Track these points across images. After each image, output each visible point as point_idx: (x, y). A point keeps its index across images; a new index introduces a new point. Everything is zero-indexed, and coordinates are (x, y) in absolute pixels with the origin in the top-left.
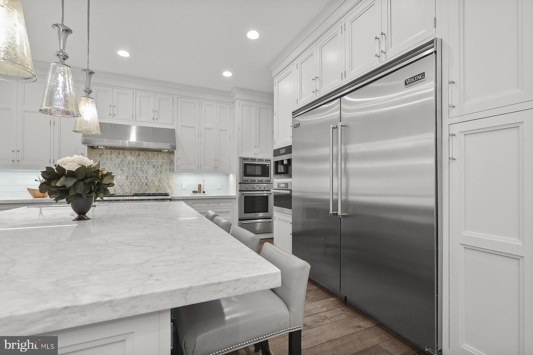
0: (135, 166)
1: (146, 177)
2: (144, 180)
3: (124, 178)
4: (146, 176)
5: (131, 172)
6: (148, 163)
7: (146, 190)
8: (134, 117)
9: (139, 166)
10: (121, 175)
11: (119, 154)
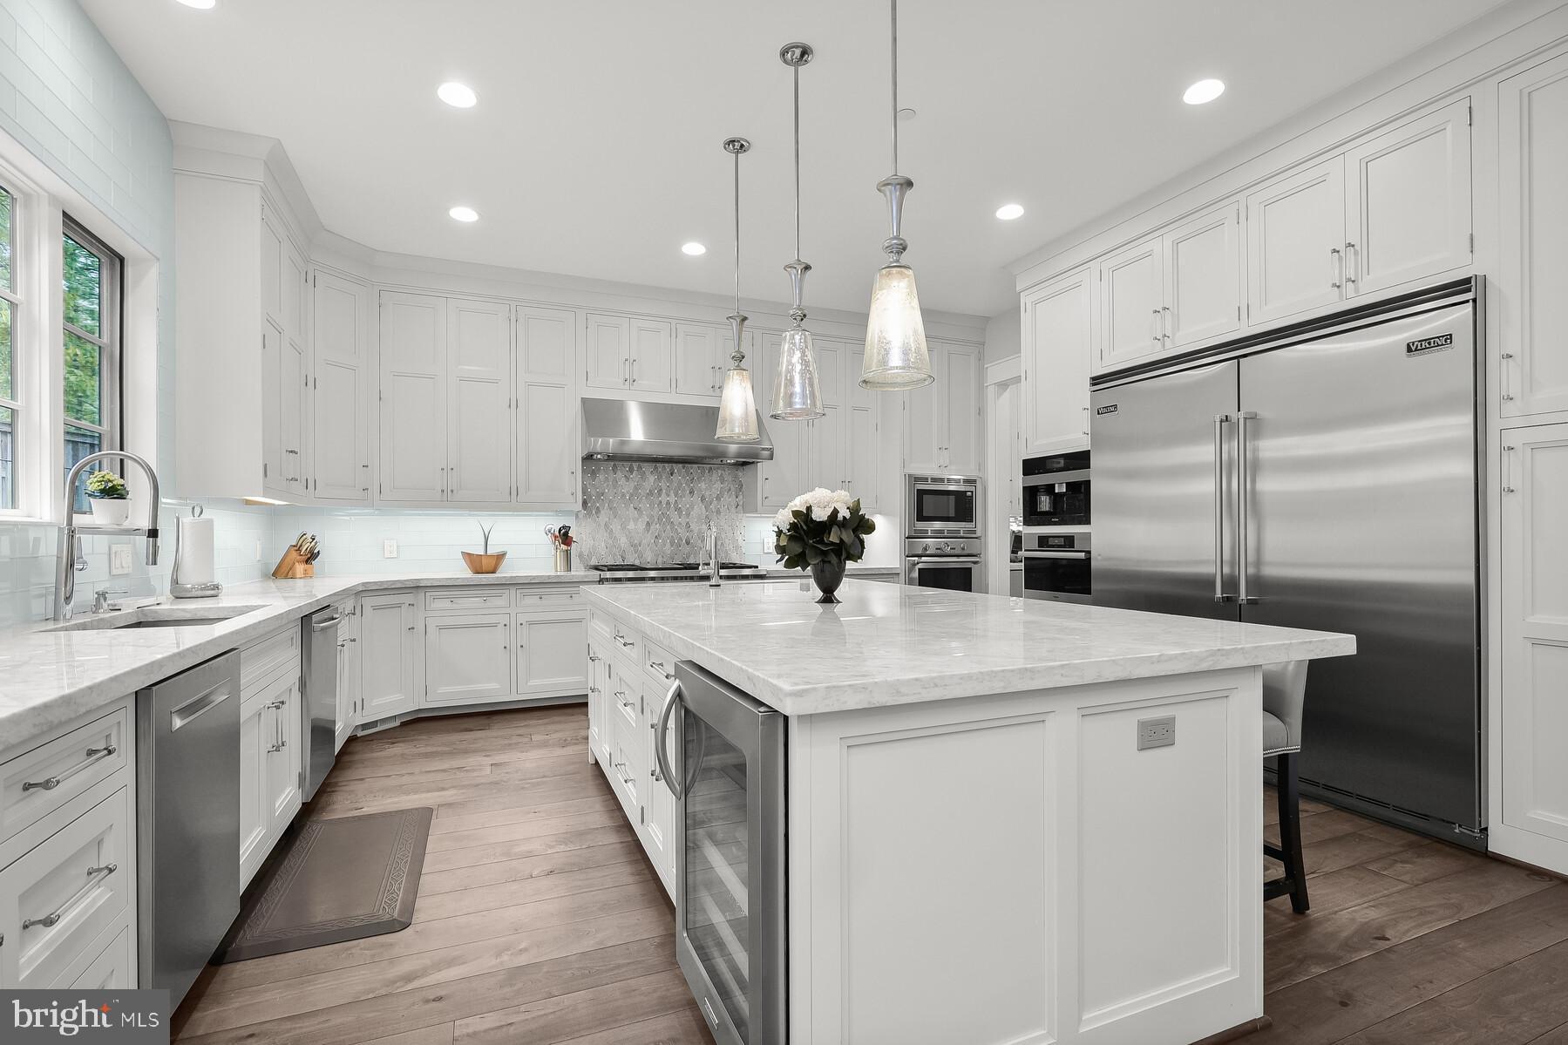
0: (664, 498)
1: (688, 525)
2: (684, 534)
3: (641, 526)
4: (688, 523)
5: (656, 512)
6: (692, 492)
7: (688, 557)
8: (674, 385)
9: (672, 499)
10: (635, 520)
11: (631, 471)
